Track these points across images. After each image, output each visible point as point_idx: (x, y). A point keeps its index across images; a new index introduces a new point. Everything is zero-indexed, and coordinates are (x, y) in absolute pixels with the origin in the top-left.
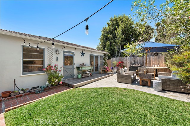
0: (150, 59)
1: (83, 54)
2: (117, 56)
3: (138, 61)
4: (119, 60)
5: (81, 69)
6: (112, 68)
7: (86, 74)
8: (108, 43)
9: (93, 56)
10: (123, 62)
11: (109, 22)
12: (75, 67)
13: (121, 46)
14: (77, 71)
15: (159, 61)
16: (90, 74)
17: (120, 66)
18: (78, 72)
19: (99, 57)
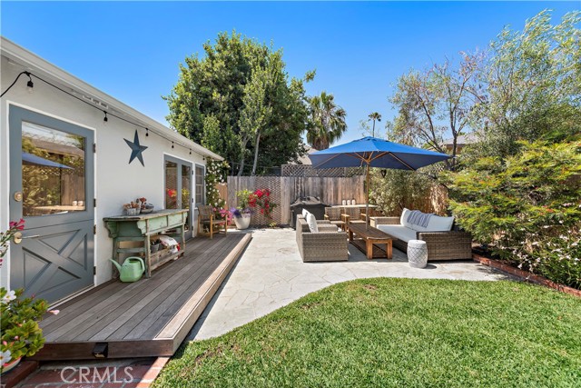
0: (336, 184)
1: (137, 150)
2: (247, 172)
3: (311, 188)
4: (256, 184)
5: (143, 231)
6: (237, 214)
7: (163, 253)
8: (211, 122)
9: (175, 165)
10: (268, 193)
11: (215, 46)
12: (98, 221)
13: (258, 139)
14: (109, 243)
15: (354, 191)
16: (176, 250)
17: (260, 205)
18: (115, 247)
19: (194, 169)
